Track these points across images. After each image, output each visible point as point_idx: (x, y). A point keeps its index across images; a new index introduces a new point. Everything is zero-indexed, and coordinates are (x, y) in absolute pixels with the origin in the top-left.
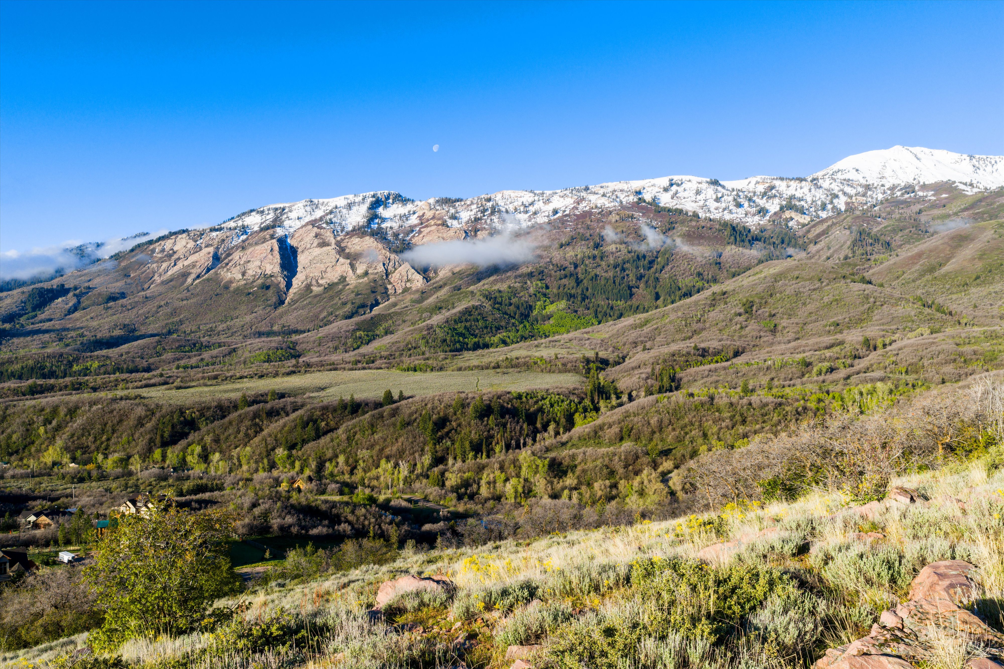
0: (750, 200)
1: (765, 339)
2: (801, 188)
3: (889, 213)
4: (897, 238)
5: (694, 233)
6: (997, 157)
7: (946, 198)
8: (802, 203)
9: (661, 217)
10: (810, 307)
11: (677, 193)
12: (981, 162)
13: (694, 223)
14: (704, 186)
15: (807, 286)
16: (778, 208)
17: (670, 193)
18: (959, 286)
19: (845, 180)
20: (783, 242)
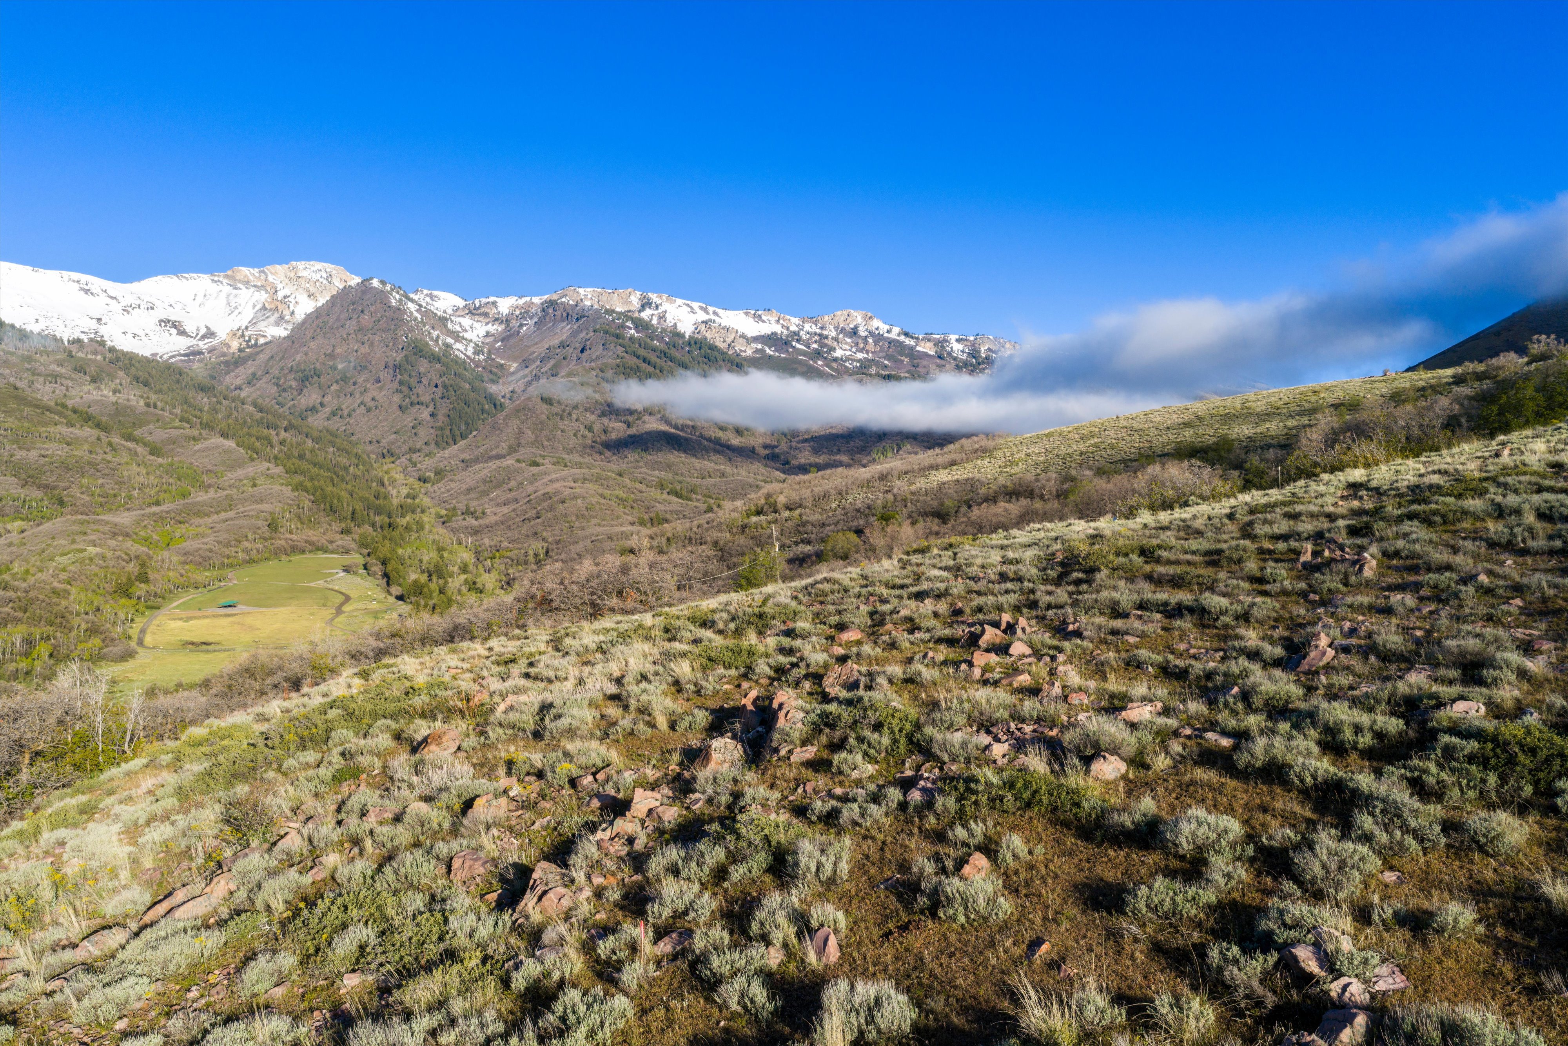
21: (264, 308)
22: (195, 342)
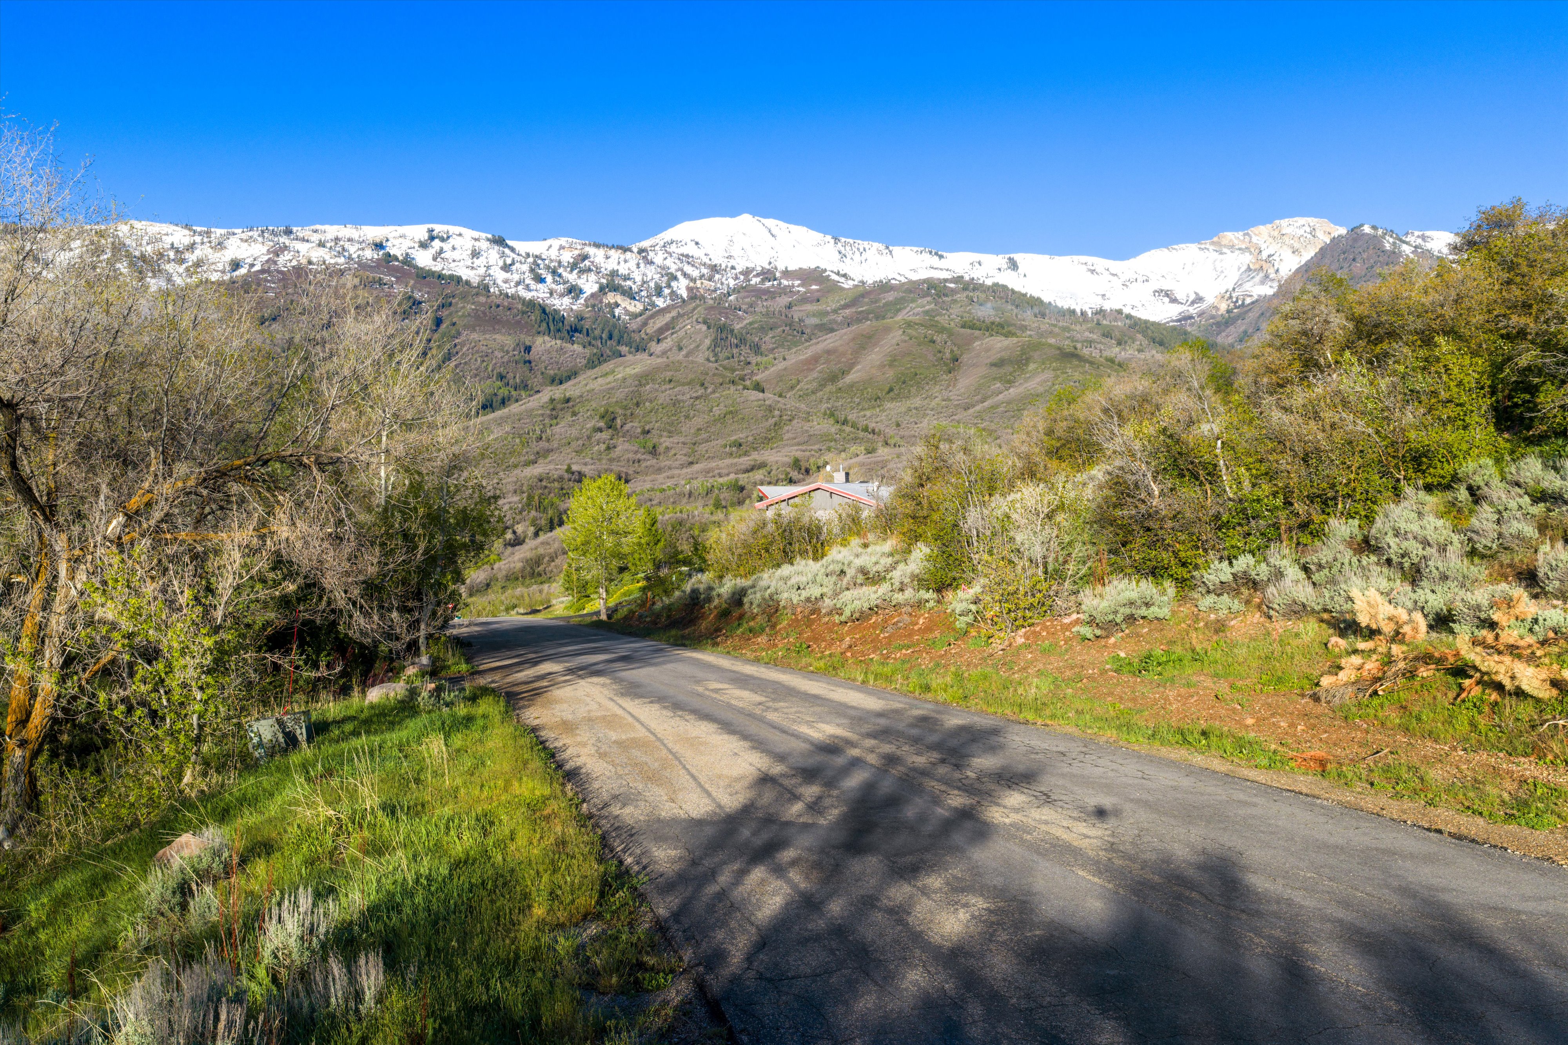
0: (554, 272)
1: (649, 463)
2: (626, 261)
3: (751, 306)
4: (767, 339)
5: (484, 313)
6: (866, 243)
7: (818, 291)
8: (629, 283)
9: (428, 285)
10: (699, 421)
11: (441, 251)
12: (848, 248)
13: (482, 299)
14: (484, 245)
15: (687, 394)
16: (595, 288)
17: (430, 252)
18: (870, 400)
19: (682, 255)
20: (610, 337)
21: (1249, 269)
22: (1184, 308)
